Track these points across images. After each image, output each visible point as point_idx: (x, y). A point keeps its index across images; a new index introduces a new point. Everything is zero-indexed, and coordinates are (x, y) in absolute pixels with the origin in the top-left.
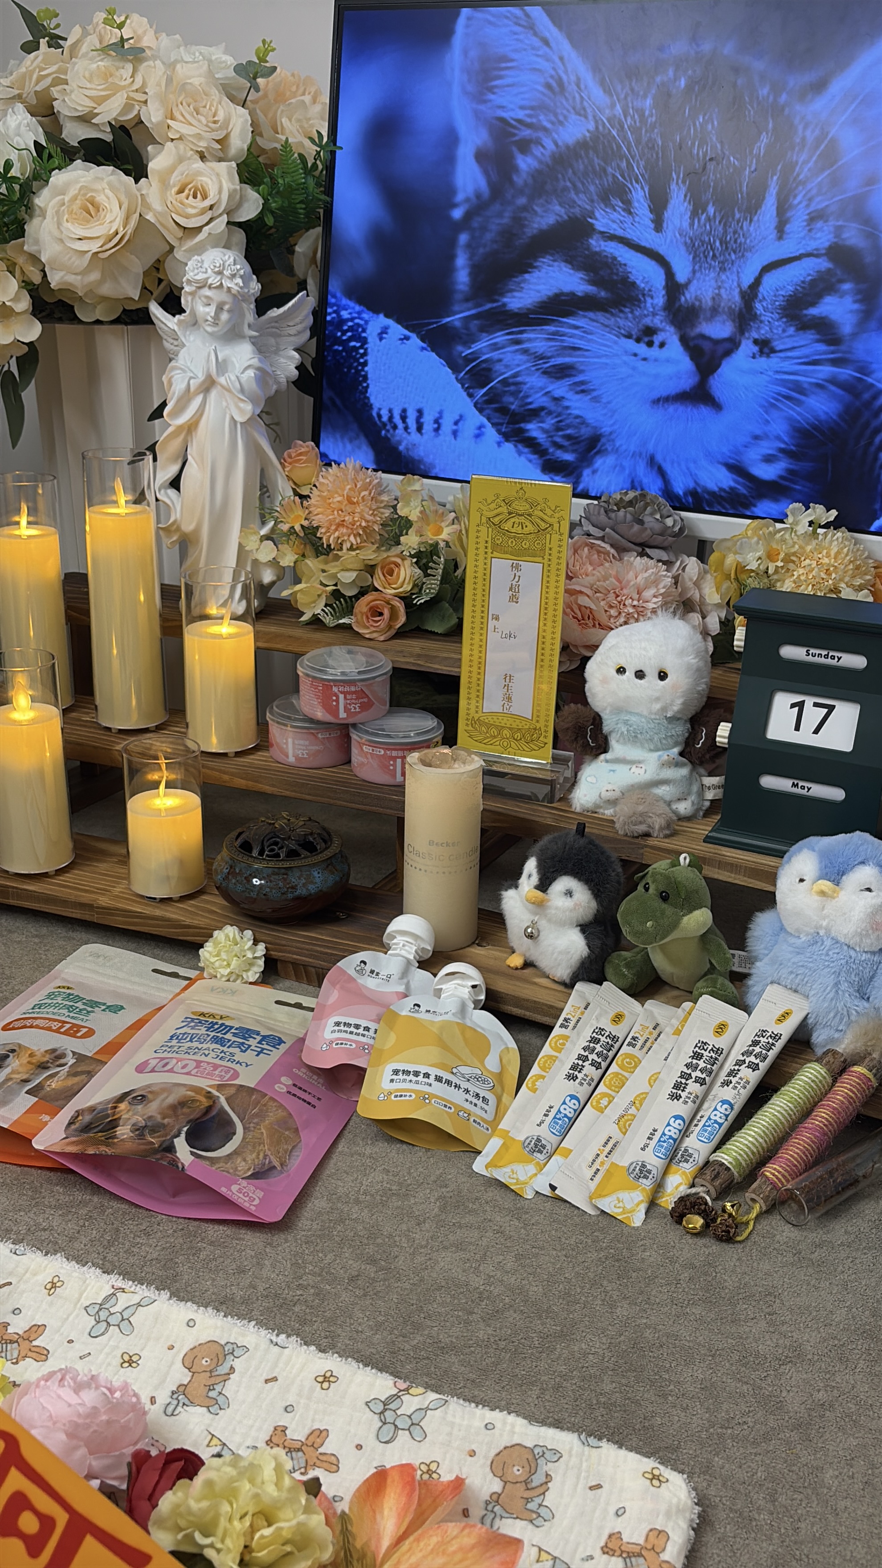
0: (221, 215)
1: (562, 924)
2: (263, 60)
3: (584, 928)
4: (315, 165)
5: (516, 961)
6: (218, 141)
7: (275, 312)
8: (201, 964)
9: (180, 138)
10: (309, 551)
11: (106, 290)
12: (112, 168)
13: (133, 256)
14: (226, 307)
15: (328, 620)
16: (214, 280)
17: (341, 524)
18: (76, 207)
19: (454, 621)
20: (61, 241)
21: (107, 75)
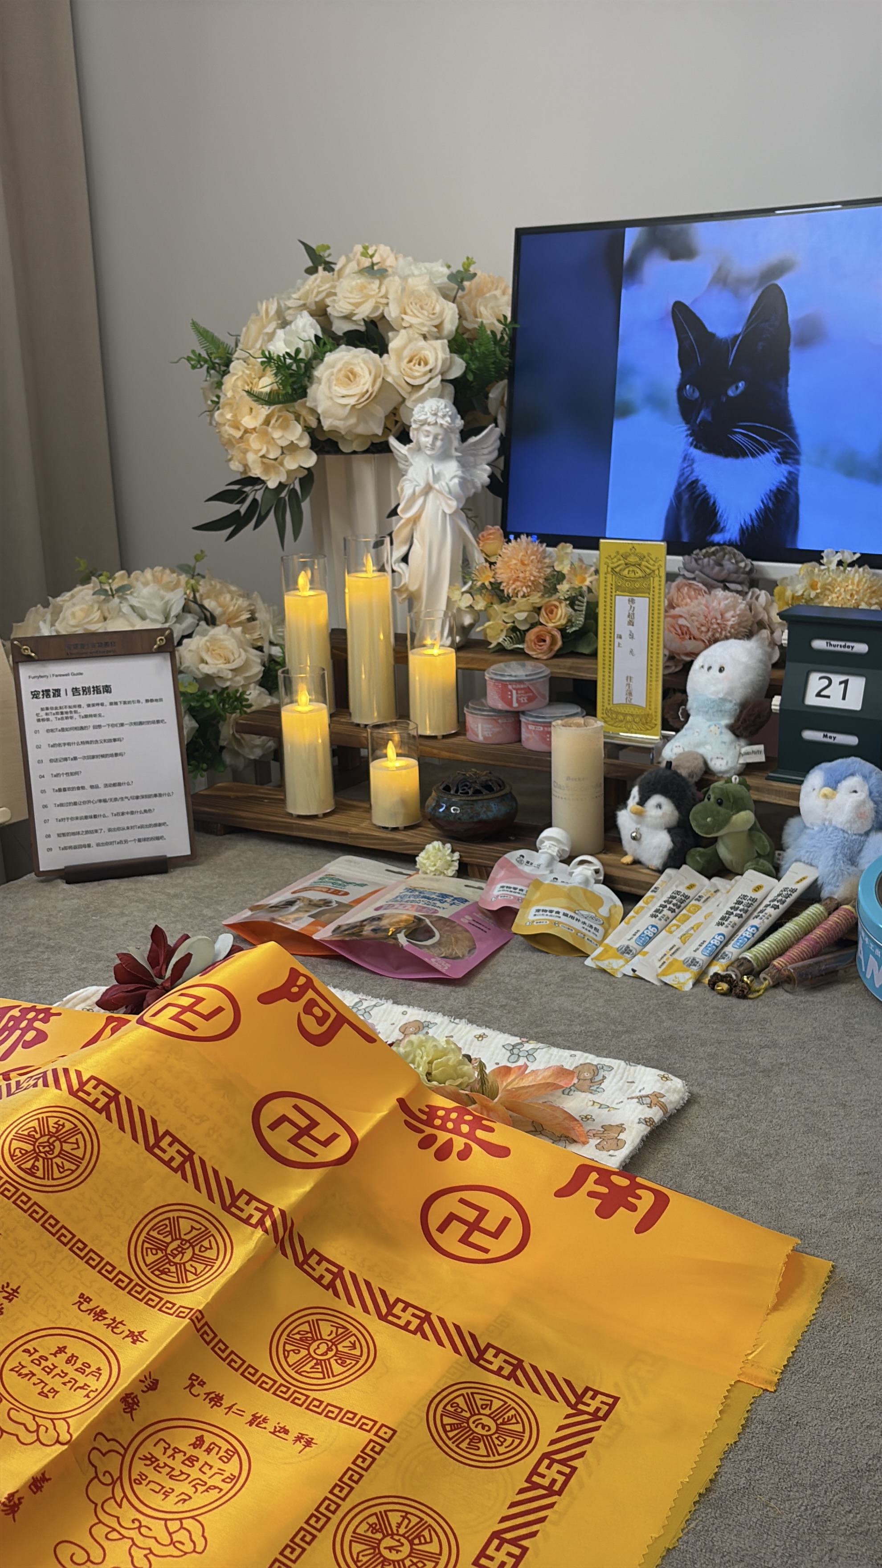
0: (437, 375)
1: (655, 828)
2: (467, 270)
3: (670, 830)
4: (502, 338)
5: (628, 859)
6: (436, 327)
7: (473, 440)
8: (417, 866)
9: (411, 327)
10: (494, 599)
11: (361, 430)
12: (363, 350)
13: (379, 408)
14: (440, 437)
15: (508, 646)
16: (431, 419)
17: (517, 579)
18: (341, 375)
20: (331, 398)
21: (362, 288)
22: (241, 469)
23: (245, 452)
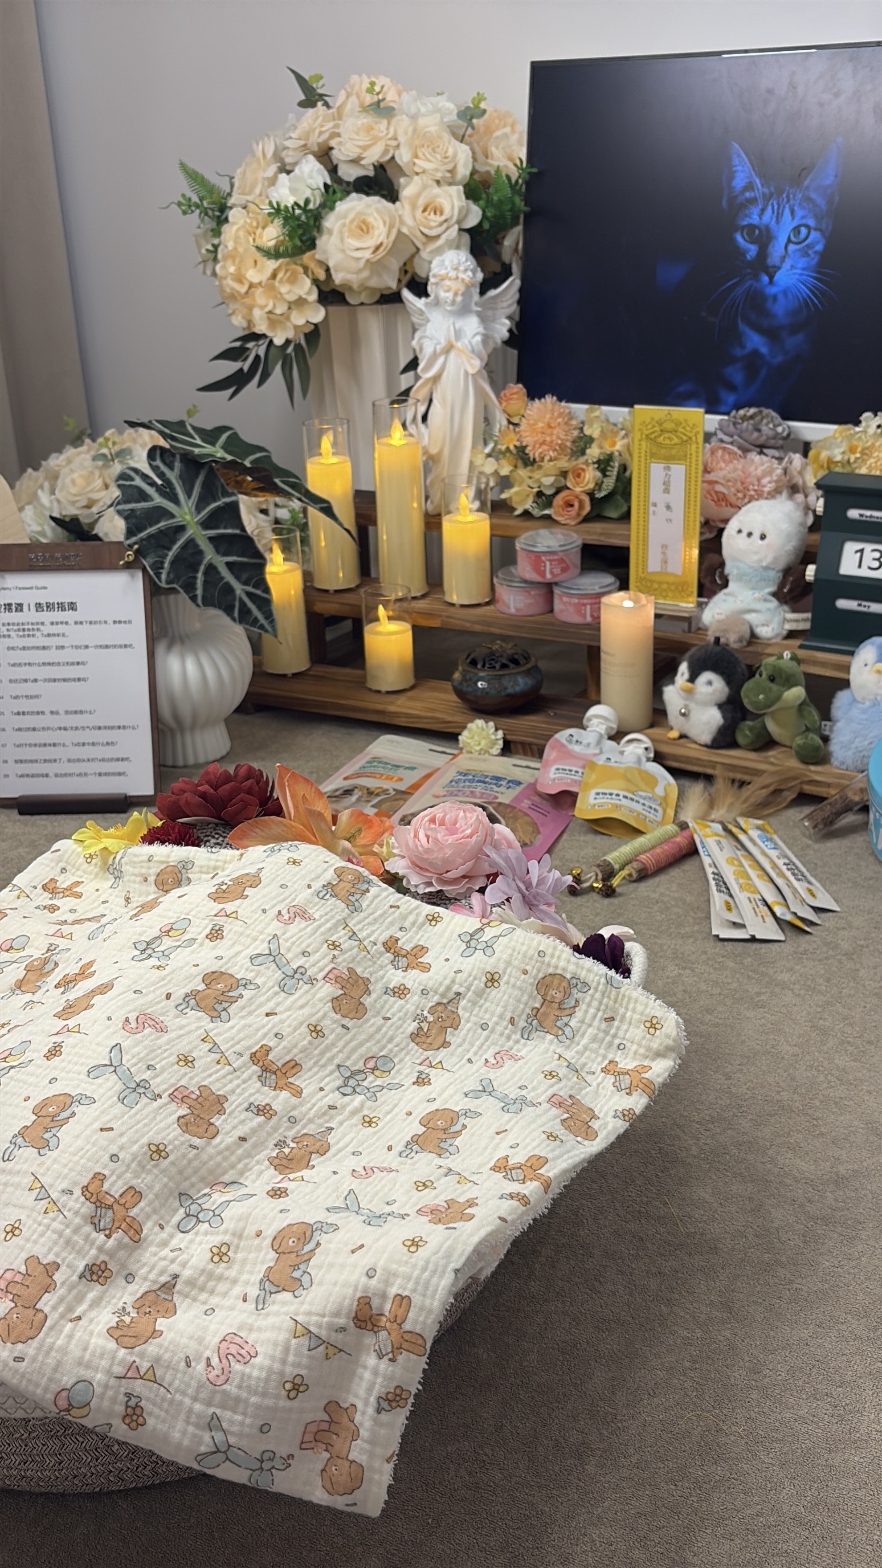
0: (453, 225)
1: (705, 704)
2: (477, 107)
3: (720, 706)
4: (517, 182)
5: (674, 734)
6: (449, 171)
7: (492, 293)
8: (461, 745)
9: (424, 172)
10: (520, 463)
11: (374, 283)
12: (376, 198)
13: (392, 258)
14: (461, 292)
15: (536, 512)
16: (453, 274)
17: (543, 443)
18: (353, 227)
19: (625, 508)
20: (343, 251)
21: (369, 129)
22: (245, 324)
23: (250, 308)
